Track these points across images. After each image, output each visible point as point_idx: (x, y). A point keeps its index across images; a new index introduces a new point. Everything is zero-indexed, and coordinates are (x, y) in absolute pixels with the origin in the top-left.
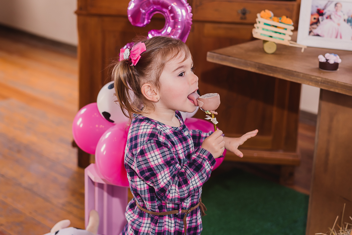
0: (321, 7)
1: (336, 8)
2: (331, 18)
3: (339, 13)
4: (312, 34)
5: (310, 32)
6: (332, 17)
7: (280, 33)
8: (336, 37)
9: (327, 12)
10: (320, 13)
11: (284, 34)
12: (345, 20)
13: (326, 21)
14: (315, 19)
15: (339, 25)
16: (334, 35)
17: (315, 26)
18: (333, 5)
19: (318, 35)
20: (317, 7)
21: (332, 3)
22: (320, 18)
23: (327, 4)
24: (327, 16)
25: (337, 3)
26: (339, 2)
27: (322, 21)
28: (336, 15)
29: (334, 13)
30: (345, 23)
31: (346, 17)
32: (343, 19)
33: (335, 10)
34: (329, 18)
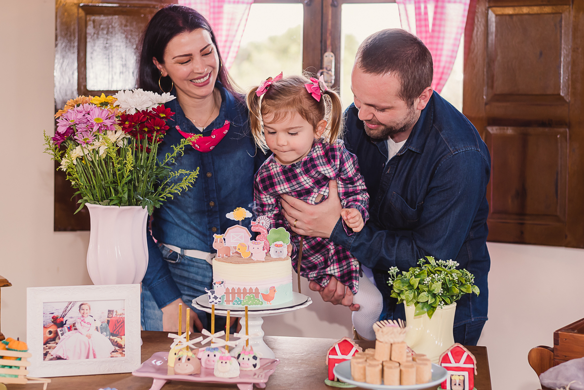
0: (58, 314)
1: (82, 311)
2: (76, 329)
3: (88, 319)
4: (49, 357)
5: (45, 355)
6: (78, 326)
7: (11, 367)
8: (88, 357)
9: (69, 320)
10: (58, 322)
11: (18, 367)
12: (97, 328)
13: (67, 333)
14: (50, 332)
15: (89, 337)
16: (84, 354)
17: (52, 344)
18: (76, 308)
19: (59, 358)
20: (53, 313)
21: (74, 305)
22: (59, 330)
23: (67, 307)
24: (69, 326)
25: (82, 304)
26: (85, 303)
27: (62, 334)
28: (82, 323)
29: (79, 321)
30: (99, 333)
31: (98, 324)
32: (95, 328)
33: (80, 315)
34: (73, 328)
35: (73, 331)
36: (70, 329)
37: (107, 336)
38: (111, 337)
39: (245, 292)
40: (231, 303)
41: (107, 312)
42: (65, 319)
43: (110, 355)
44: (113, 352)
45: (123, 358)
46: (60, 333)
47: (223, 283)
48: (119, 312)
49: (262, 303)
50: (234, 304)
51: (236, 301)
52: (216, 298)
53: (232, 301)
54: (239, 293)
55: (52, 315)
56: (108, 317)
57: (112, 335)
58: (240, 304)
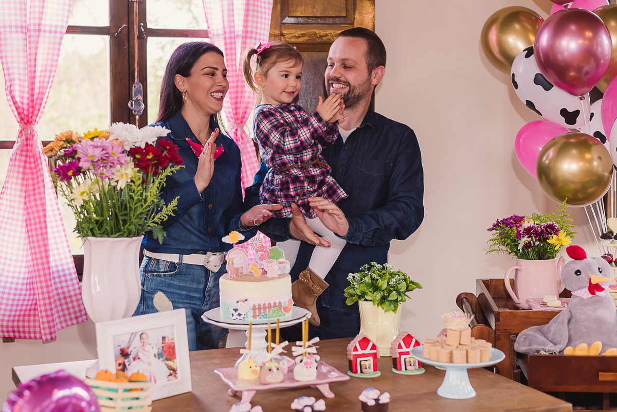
0: (124, 346)
1: (142, 340)
2: (139, 358)
3: (147, 348)
6: (140, 355)
9: (133, 351)
10: (124, 354)
12: (155, 355)
13: (133, 363)
14: (120, 364)
15: (149, 364)
20: (120, 346)
21: (135, 335)
22: (126, 361)
23: (131, 338)
24: (133, 356)
25: (142, 334)
26: (144, 332)
27: (129, 365)
28: (144, 351)
29: (141, 350)
30: (156, 359)
31: (156, 351)
32: (153, 355)
33: (141, 344)
34: (137, 358)
35: (137, 361)
36: (134, 359)
37: (163, 361)
38: (167, 362)
39: (270, 307)
40: (257, 317)
41: (161, 339)
42: (130, 350)
43: (168, 379)
44: (169, 375)
45: (177, 380)
46: (127, 364)
47: (246, 300)
48: (171, 338)
49: (285, 314)
50: (260, 318)
51: (262, 315)
52: (240, 315)
53: (258, 316)
54: (265, 308)
55: (120, 348)
56: (163, 343)
57: (167, 359)
58: (266, 317)
